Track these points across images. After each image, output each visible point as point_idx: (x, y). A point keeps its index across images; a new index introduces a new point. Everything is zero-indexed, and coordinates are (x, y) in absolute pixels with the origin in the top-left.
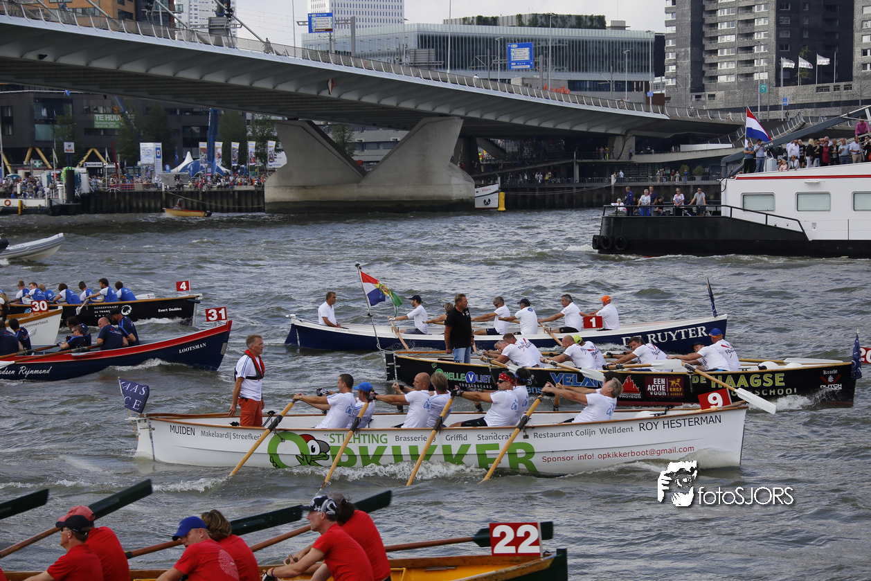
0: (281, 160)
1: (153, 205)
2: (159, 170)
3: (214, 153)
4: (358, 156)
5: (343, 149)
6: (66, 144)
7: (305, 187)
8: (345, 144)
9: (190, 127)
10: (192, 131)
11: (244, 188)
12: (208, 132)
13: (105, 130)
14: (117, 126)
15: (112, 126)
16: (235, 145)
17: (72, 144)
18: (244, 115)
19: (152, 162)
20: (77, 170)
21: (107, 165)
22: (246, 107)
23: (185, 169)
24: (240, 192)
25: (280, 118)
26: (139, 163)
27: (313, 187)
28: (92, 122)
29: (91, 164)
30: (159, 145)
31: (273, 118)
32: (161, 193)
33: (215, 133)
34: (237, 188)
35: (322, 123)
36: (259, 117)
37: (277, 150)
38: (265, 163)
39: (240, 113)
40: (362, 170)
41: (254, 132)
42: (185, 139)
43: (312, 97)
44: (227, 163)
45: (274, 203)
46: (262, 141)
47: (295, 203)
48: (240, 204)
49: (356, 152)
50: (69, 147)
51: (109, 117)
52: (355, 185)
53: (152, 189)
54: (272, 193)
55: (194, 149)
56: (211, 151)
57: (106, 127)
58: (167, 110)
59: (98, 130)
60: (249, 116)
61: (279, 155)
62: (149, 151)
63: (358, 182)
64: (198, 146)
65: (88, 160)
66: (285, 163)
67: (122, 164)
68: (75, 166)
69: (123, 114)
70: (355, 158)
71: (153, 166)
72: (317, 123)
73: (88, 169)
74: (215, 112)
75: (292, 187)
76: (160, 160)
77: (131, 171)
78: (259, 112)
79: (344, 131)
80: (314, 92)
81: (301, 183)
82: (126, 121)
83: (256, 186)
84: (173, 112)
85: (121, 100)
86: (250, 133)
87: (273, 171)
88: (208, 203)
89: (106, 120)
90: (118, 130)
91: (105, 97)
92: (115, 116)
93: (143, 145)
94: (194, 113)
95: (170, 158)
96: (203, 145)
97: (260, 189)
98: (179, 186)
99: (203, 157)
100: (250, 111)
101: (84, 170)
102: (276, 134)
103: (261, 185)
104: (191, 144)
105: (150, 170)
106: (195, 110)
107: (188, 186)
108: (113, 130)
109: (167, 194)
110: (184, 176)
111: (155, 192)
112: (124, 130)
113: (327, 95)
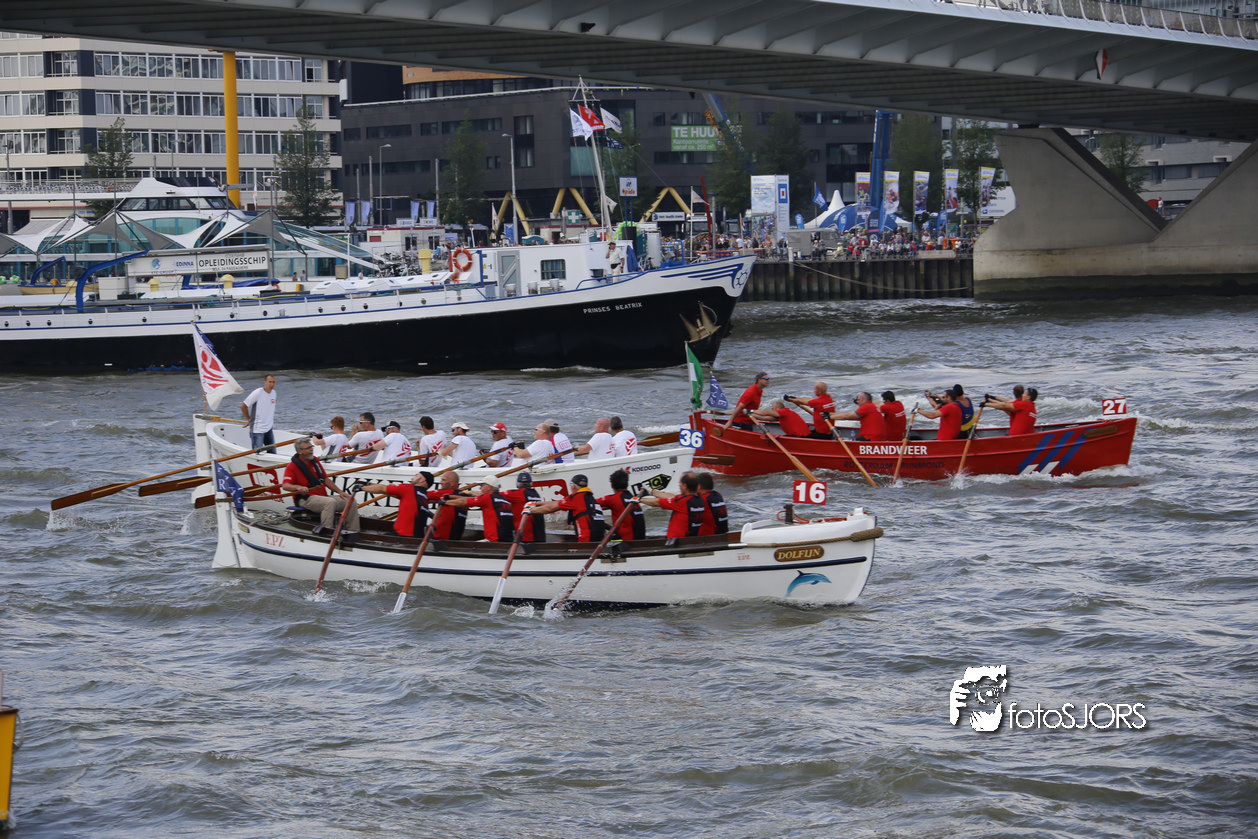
0: (1004, 202)
1: (772, 287)
2: (783, 226)
3: (882, 191)
4: (1149, 191)
5: (1121, 179)
6: (623, 181)
7: (1049, 251)
8: (1125, 169)
9: (837, 145)
10: (843, 152)
11: (936, 255)
12: (873, 154)
13: (691, 154)
14: (711, 147)
15: (701, 147)
16: (922, 177)
17: (634, 181)
18: (937, 121)
19: (771, 210)
20: (642, 226)
21: (693, 218)
22: (941, 105)
23: (829, 221)
24: (928, 262)
25: (1004, 125)
26: (749, 213)
27: (1063, 251)
28: (668, 139)
29: (666, 216)
30: (785, 179)
31: (992, 125)
32: (787, 265)
33: (885, 154)
34: (923, 255)
35: (1082, 132)
36: (965, 124)
37: (997, 184)
38: (975, 208)
39: (931, 117)
40: (1156, 219)
41: (955, 152)
42: (829, 168)
43: (1066, 85)
44: (906, 211)
45: (991, 282)
46: (971, 167)
47: (1030, 280)
48: (928, 285)
49: (1146, 185)
50: (629, 186)
51: (697, 131)
52: (1144, 247)
53: (771, 260)
54: (988, 261)
55: (846, 185)
56: (876, 190)
57: (692, 148)
58: (799, 115)
59: (678, 155)
60: (946, 122)
61: (1000, 193)
62: (767, 191)
63: (1149, 239)
64: (852, 179)
65: (661, 208)
66: (1013, 208)
67: (719, 215)
68: (638, 221)
69: (721, 126)
70: (1145, 197)
71: (773, 217)
72: (1072, 131)
73: (660, 224)
74: (886, 119)
75: (1024, 252)
76: (786, 206)
77: (733, 228)
78: (965, 115)
79: (1123, 146)
80: (1068, 76)
81: (1041, 243)
82: (728, 137)
83: (957, 251)
84: (810, 118)
85: (719, 99)
86: (948, 154)
87: (989, 222)
88: (869, 285)
89: (690, 138)
90: (714, 153)
91: (692, 95)
92: (707, 129)
93: (755, 180)
94: (847, 120)
95: (801, 203)
96: (863, 177)
97: (965, 256)
98: (819, 253)
99: (861, 199)
100: (948, 113)
101: (653, 226)
102: (995, 155)
103: (967, 249)
104: (841, 176)
105: (768, 223)
106: (848, 115)
107: (836, 253)
108: (705, 153)
109: (797, 268)
110: (828, 233)
111: (776, 265)
112: (723, 154)
113: (1095, 80)
